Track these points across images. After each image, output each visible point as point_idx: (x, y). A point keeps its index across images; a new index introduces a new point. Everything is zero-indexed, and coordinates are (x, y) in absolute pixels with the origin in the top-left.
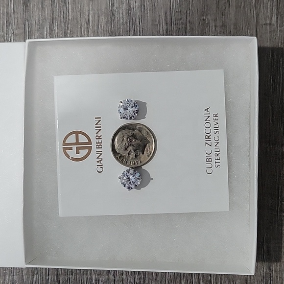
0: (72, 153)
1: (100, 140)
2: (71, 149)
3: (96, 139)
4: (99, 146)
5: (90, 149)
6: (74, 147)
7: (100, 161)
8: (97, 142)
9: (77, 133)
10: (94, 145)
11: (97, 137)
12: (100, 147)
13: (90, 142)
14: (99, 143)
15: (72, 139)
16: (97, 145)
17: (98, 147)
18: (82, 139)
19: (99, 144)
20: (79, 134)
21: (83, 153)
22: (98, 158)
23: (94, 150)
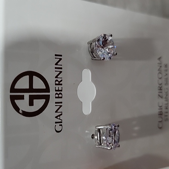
0: (23, 104)
1: (60, 87)
2: (22, 98)
3: (56, 84)
4: (59, 94)
5: (47, 98)
6: (27, 95)
7: (59, 116)
8: (57, 89)
9: (31, 74)
10: (52, 93)
11: (57, 83)
12: (60, 96)
13: (47, 90)
14: (58, 90)
15: (23, 83)
16: (56, 94)
17: (57, 96)
18: (38, 84)
19: (58, 92)
20: (34, 77)
21: (39, 103)
22: (56, 112)
23: (53, 100)
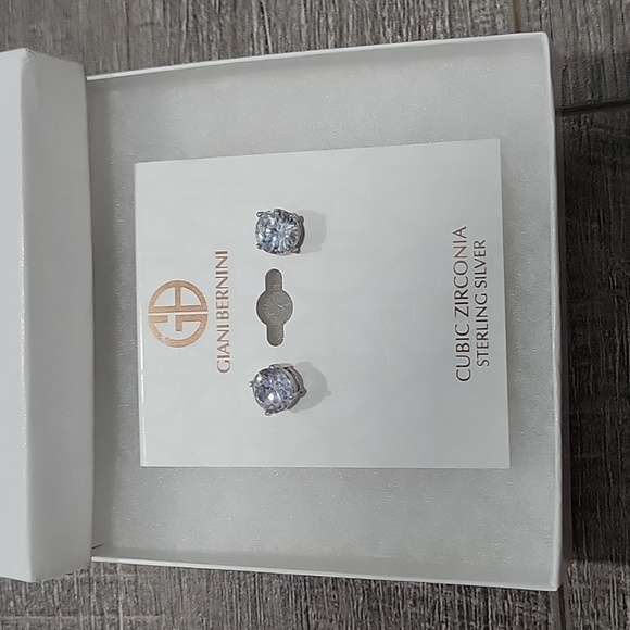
0: (168, 329)
1: (225, 301)
2: (165, 319)
3: (218, 298)
5: (203, 319)
6: (172, 316)
7: (225, 346)
8: (220, 305)
9: (178, 285)
10: (212, 311)
11: (220, 295)
12: (225, 315)
13: (203, 306)
14: (222, 307)
15: (168, 298)
16: (219, 312)
17: (220, 315)
18: (188, 298)
19: (222, 310)
20: (183, 288)
21: (190, 328)
22: (219, 340)
23: (213, 322)
